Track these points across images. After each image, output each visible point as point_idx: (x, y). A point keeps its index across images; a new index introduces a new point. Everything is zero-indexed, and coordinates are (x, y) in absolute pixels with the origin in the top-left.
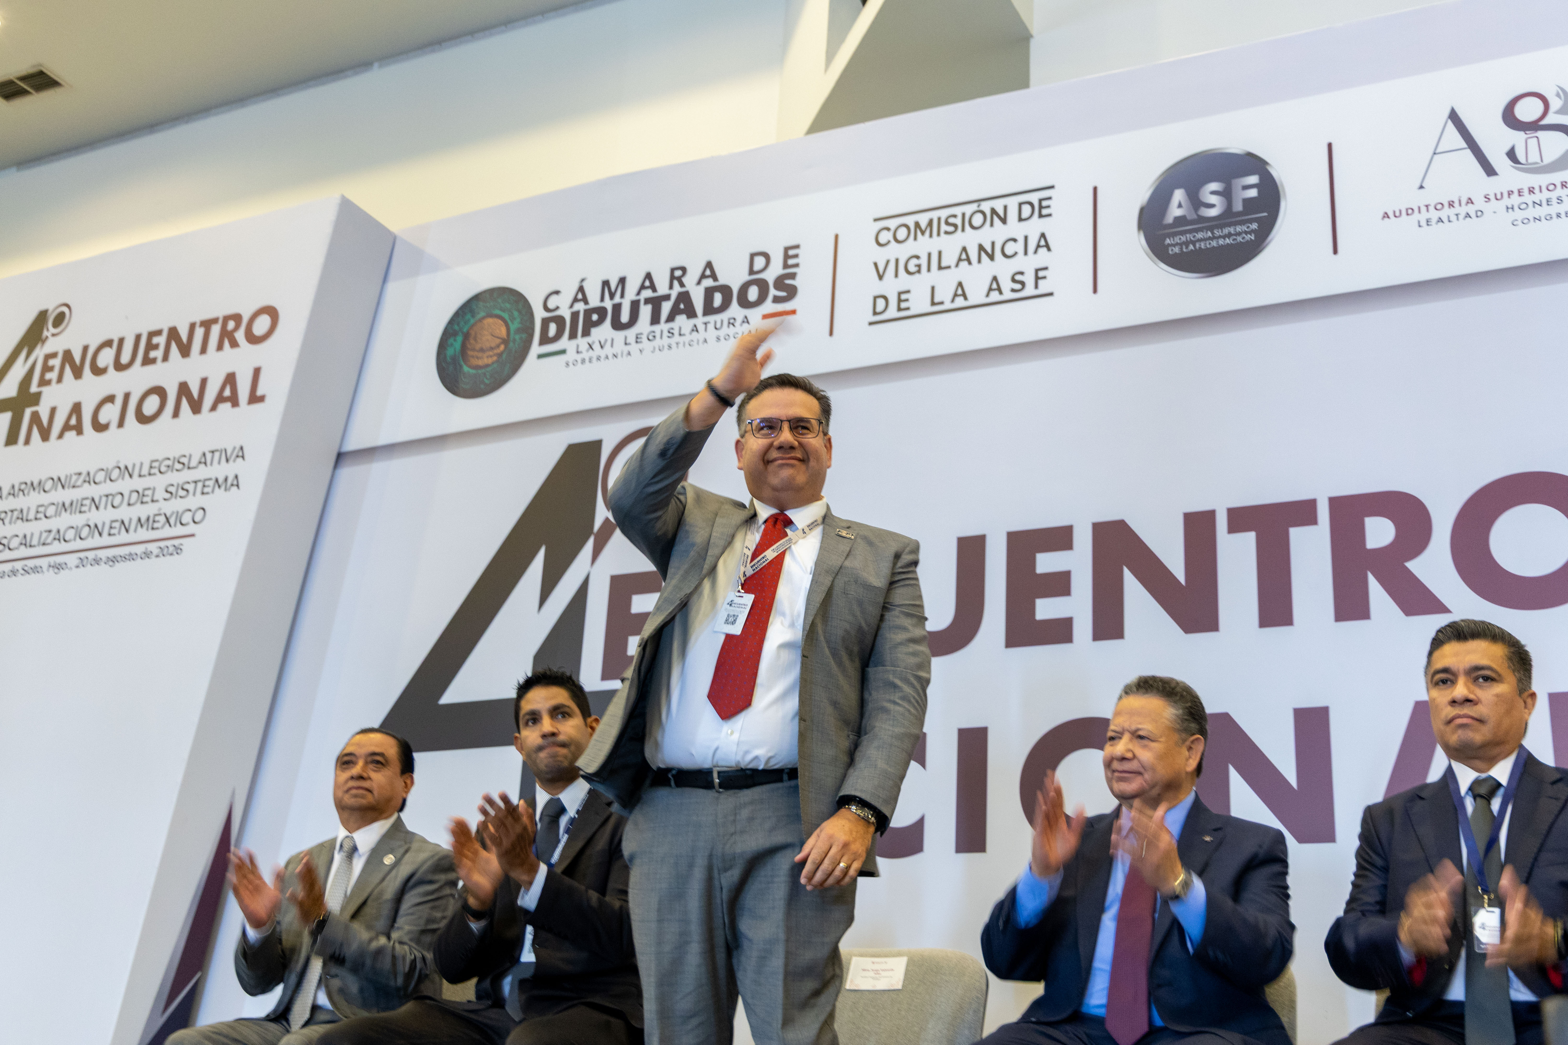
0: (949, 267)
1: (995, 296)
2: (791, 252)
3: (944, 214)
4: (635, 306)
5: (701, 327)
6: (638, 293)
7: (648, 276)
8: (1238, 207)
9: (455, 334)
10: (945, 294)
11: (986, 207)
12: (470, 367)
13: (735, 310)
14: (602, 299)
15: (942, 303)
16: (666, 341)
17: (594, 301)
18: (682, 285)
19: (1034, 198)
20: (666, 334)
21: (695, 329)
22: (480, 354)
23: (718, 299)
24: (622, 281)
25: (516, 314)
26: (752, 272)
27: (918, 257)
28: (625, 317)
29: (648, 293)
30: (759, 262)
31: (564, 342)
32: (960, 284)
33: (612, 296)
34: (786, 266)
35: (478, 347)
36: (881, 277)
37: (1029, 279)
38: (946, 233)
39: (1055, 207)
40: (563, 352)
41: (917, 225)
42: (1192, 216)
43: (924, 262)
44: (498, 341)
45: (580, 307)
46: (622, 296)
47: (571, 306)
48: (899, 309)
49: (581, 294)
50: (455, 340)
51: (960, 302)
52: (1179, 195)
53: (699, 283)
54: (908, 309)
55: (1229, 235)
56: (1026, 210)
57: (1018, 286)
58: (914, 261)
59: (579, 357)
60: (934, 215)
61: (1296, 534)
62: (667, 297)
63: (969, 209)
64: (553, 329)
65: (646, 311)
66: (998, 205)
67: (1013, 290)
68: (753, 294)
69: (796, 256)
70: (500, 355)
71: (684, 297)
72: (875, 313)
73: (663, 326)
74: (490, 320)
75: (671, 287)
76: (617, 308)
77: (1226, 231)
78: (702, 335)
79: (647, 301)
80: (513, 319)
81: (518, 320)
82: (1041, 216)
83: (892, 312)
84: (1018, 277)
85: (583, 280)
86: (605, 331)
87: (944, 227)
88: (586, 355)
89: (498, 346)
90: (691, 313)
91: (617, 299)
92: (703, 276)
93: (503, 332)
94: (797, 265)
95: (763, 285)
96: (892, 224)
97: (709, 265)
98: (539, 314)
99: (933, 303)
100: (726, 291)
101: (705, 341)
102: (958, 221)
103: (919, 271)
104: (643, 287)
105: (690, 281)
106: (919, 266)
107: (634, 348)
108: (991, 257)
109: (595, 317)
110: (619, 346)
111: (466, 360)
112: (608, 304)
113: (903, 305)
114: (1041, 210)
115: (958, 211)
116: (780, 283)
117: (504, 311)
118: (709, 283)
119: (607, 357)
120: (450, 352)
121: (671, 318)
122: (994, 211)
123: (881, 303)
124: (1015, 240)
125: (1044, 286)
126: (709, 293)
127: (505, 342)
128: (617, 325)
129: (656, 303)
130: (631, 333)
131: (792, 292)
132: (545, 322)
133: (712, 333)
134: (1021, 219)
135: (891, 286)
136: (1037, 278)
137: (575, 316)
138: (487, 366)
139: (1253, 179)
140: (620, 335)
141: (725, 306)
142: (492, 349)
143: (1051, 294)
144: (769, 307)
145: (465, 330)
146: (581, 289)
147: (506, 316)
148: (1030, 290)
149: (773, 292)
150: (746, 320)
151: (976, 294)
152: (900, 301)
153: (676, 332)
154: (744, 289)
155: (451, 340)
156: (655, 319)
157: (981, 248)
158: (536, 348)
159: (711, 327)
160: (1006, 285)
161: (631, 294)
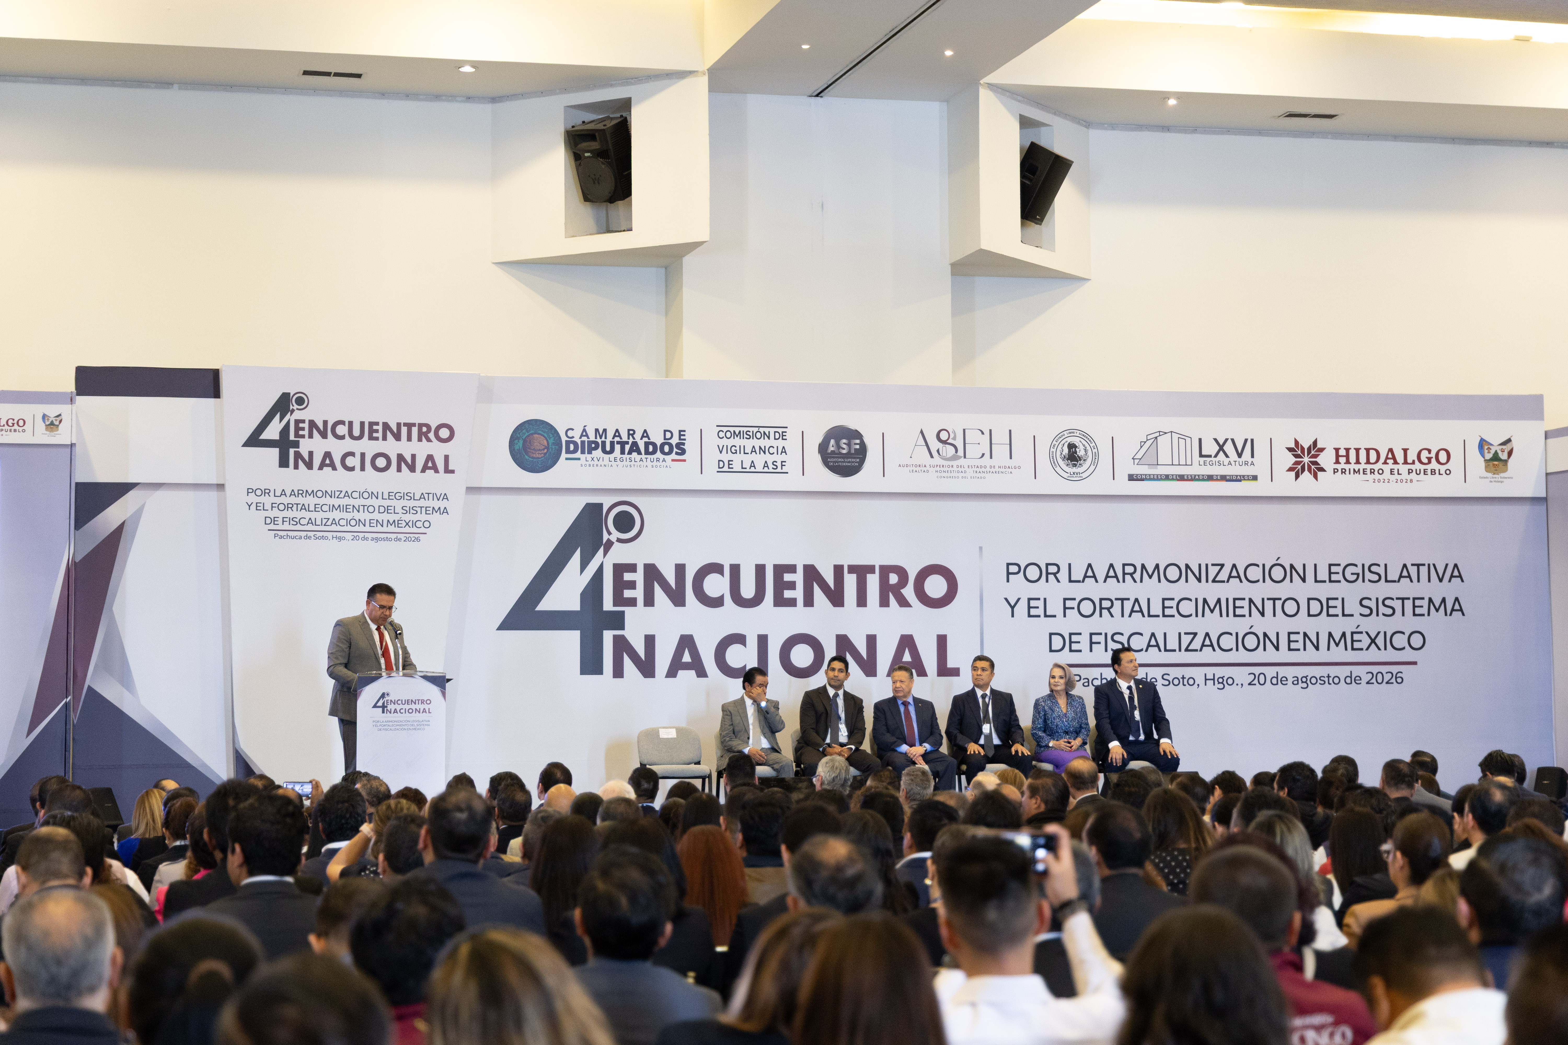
0: (748, 453)
1: (766, 470)
2: (682, 433)
3: (746, 429)
4: (612, 443)
5: (644, 460)
6: (613, 438)
7: (617, 431)
8: (853, 451)
9: (518, 439)
10: (747, 465)
11: (762, 430)
12: (529, 457)
13: (659, 454)
14: (596, 438)
15: (746, 468)
16: (628, 463)
17: (592, 438)
18: (634, 439)
19: (780, 430)
20: (628, 460)
21: (641, 460)
22: (533, 452)
23: (651, 448)
24: (605, 430)
25: (551, 436)
26: (665, 439)
27: (736, 447)
28: (608, 448)
29: (617, 439)
30: (668, 435)
31: (578, 454)
32: (753, 462)
33: (601, 438)
34: (680, 439)
35: (532, 448)
36: (721, 452)
37: (779, 464)
38: (746, 438)
39: (788, 436)
40: (579, 459)
41: (734, 431)
42: (837, 451)
43: (738, 449)
44: (543, 447)
45: (584, 438)
46: (606, 438)
47: (580, 438)
48: (729, 468)
49: (584, 433)
50: (518, 441)
51: (753, 469)
52: (832, 442)
53: (641, 439)
54: (732, 468)
55: (849, 462)
56: (777, 436)
57: (775, 467)
58: (733, 448)
59: (588, 463)
60: (742, 429)
61: (869, 576)
62: (627, 443)
63: (756, 430)
64: (572, 447)
65: (618, 447)
66: (767, 430)
67: (773, 468)
68: (666, 449)
69: (684, 435)
70: (545, 454)
71: (635, 444)
72: (719, 468)
73: (626, 456)
74: (536, 436)
75: (629, 439)
76: (604, 443)
77: (849, 460)
78: (645, 463)
79: (618, 443)
80: (550, 438)
81: (552, 439)
82: (783, 439)
83: (726, 469)
84: (775, 463)
85: (585, 426)
86: (598, 453)
87: (745, 436)
88: (590, 462)
89: (544, 449)
90: (639, 453)
91: (603, 439)
92: (643, 437)
93: (545, 443)
94: (685, 440)
95: (670, 445)
96: (725, 429)
97: (645, 431)
98: (564, 439)
99: (742, 468)
100: (654, 445)
101: (647, 466)
102: (751, 434)
103: (736, 453)
104: (615, 436)
105: (638, 436)
106: (736, 450)
107: (613, 463)
108: (764, 453)
109: (593, 445)
110: (606, 462)
111: (527, 453)
112: (599, 440)
113: (731, 466)
114: (783, 436)
115: (751, 429)
116: (678, 445)
117: (544, 432)
118: (646, 439)
119: (601, 466)
120: (517, 447)
121: (630, 453)
122: (764, 433)
123: (721, 464)
124: (773, 447)
125: (785, 469)
126: (647, 444)
127: (547, 448)
128: (604, 451)
129: (623, 444)
130: (612, 456)
131: (683, 452)
132: (568, 443)
133: (649, 464)
134: (775, 439)
135: (726, 457)
136: (782, 465)
137: (583, 442)
138: (538, 458)
139: (858, 441)
140: (607, 456)
141: (654, 452)
142: (539, 450)
143: (787, 473)
144: (673, 456)
145: (524, 437)
146: (584, 430)
147: (546, 435)
148: (779, 470)
149: (675, 450)
150: (664, 460)
151: (759, 467)
152: (729, 464)
153: (633, 459)
154: (663, 445)
155: (516, 441)
156: (623, 452)
157: (760, 448)
158: (564, 455)
159: (649, 460)
160: (771, 466)
161: (610, 438)
